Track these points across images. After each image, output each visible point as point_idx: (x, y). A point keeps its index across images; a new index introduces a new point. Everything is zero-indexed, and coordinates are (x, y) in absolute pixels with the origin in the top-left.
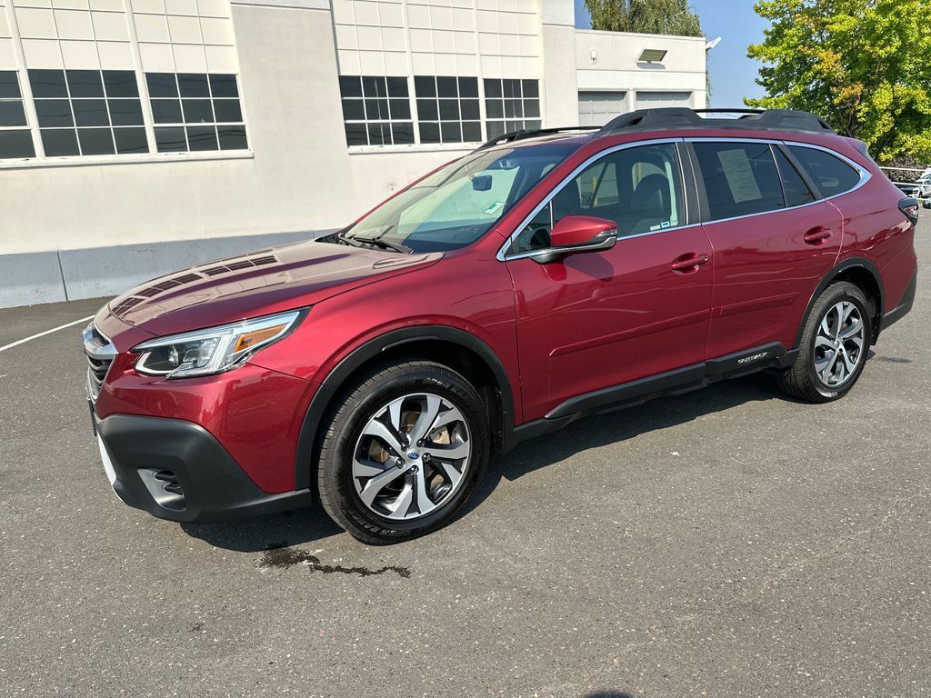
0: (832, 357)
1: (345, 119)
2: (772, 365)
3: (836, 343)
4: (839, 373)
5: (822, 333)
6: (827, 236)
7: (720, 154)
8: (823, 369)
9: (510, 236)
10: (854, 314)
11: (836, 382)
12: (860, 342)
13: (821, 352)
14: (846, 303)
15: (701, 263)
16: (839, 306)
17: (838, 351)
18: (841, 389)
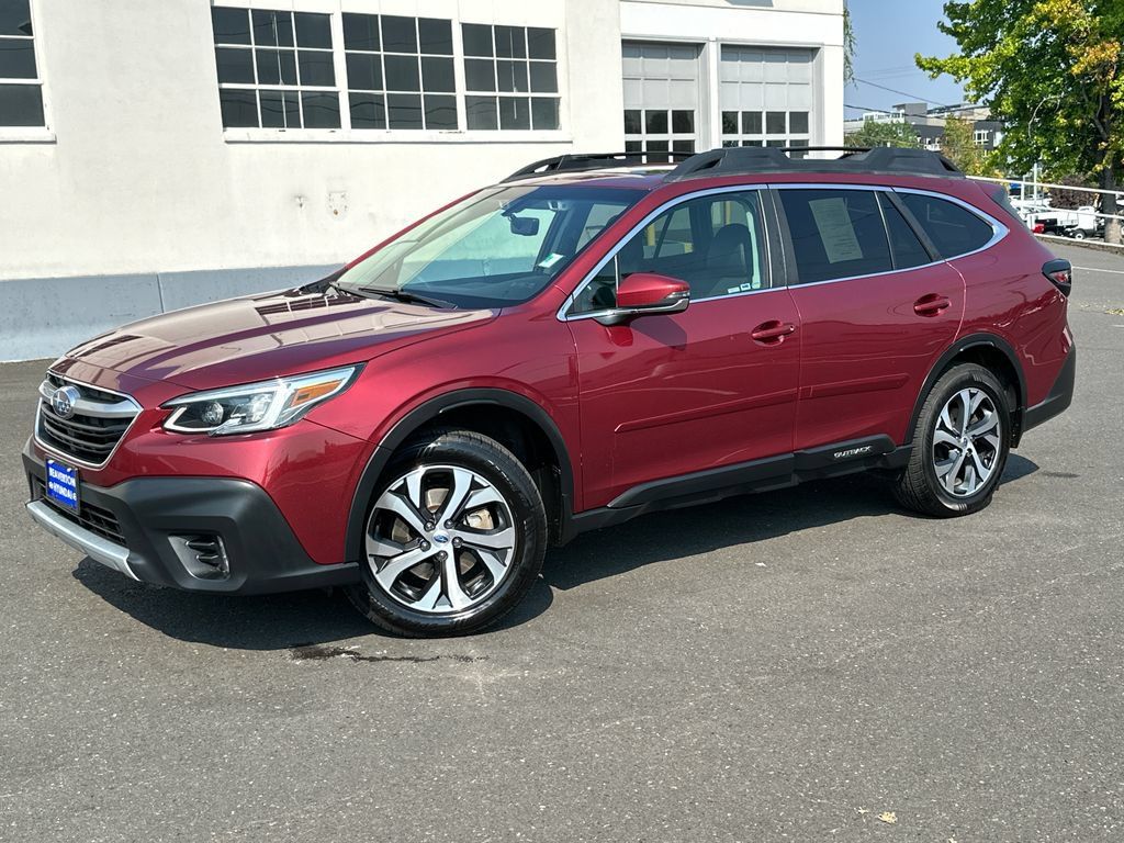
0: (957, 458)
1: (220, 81)
2: (879, 464)
3: (962, 440)
4: (968, 481)
5: (943, 426)
6: (944, 306)
7: (812, 203)
8: (946, 474)
9: (571, 293)
10: (984, 404)
11: (965, 492)
12: (996, 442)
13: (943, 451)
14: (974, 390)
15: (787, 333)
16: (965, 394)
17: (965, 451)
18: (974, 501)
